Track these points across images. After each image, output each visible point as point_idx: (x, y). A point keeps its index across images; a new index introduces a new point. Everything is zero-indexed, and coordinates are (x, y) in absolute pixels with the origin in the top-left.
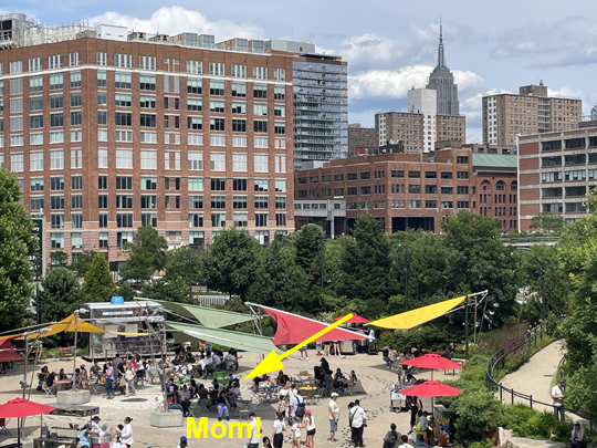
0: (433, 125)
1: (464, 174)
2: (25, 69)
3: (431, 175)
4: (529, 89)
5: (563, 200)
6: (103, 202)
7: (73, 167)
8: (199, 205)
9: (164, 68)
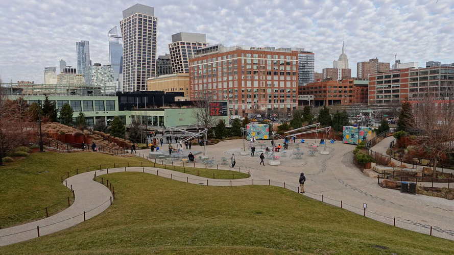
0: (341, 72)
1: (351, 87)
2: (222, 59)
3: (340, 87)
4: (373, 60)
5: (383, 95)
6: (243, 96)
7: (235, 87)
8: (270, 97)
9: (260, 57)
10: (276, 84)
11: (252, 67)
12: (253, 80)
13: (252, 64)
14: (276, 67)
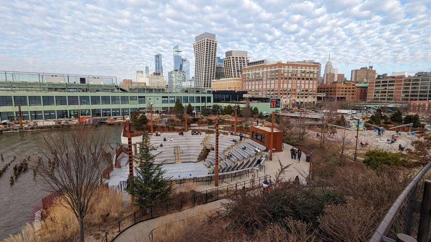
0: (337, 76)
1: (354, 88)
2: (267, 69)
7: (276, 87)
9: (294, 68)
10: (303, 85)
11: (288, 75)
12: (288, 84)
13: (288, 72)
14: (303, 75)
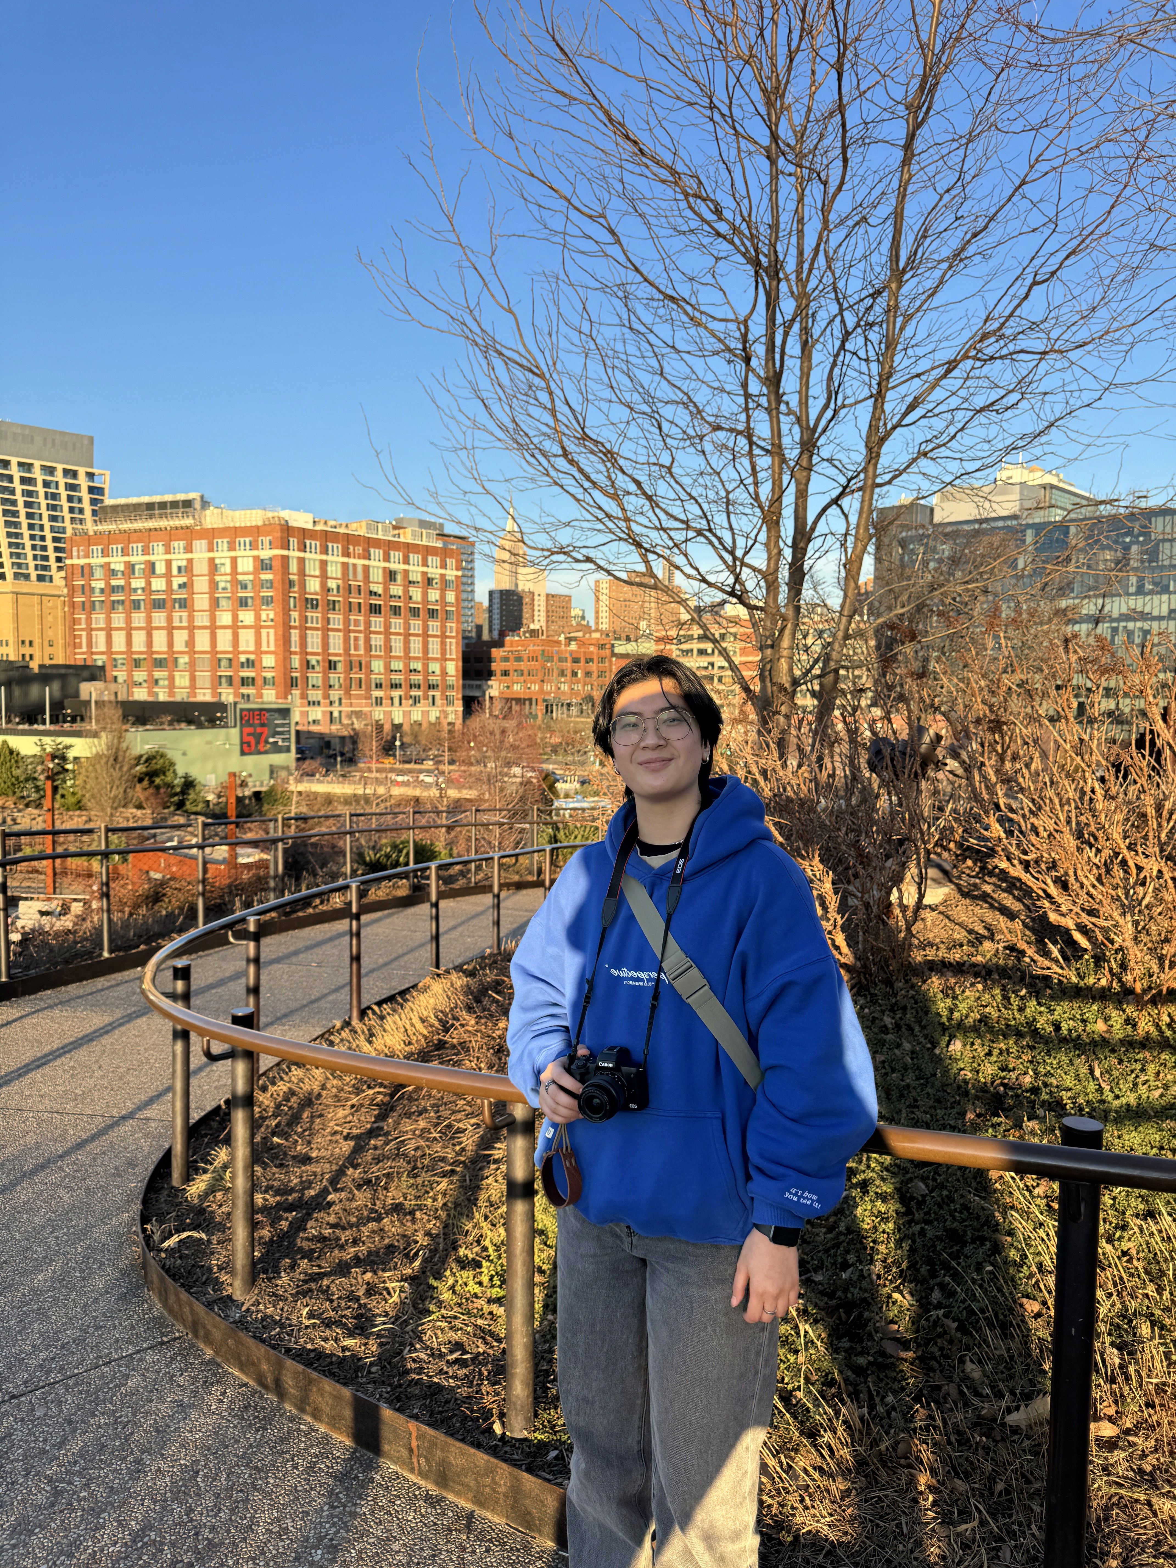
0: (543, 603)
2: (211, 549)
7: (264, 648)
8: (379, 686)
9: (349, 555)
10: (398, 644)
11: (323, 585)
12: (326, 630)
13: (323, 575)
14: (396, 590)
